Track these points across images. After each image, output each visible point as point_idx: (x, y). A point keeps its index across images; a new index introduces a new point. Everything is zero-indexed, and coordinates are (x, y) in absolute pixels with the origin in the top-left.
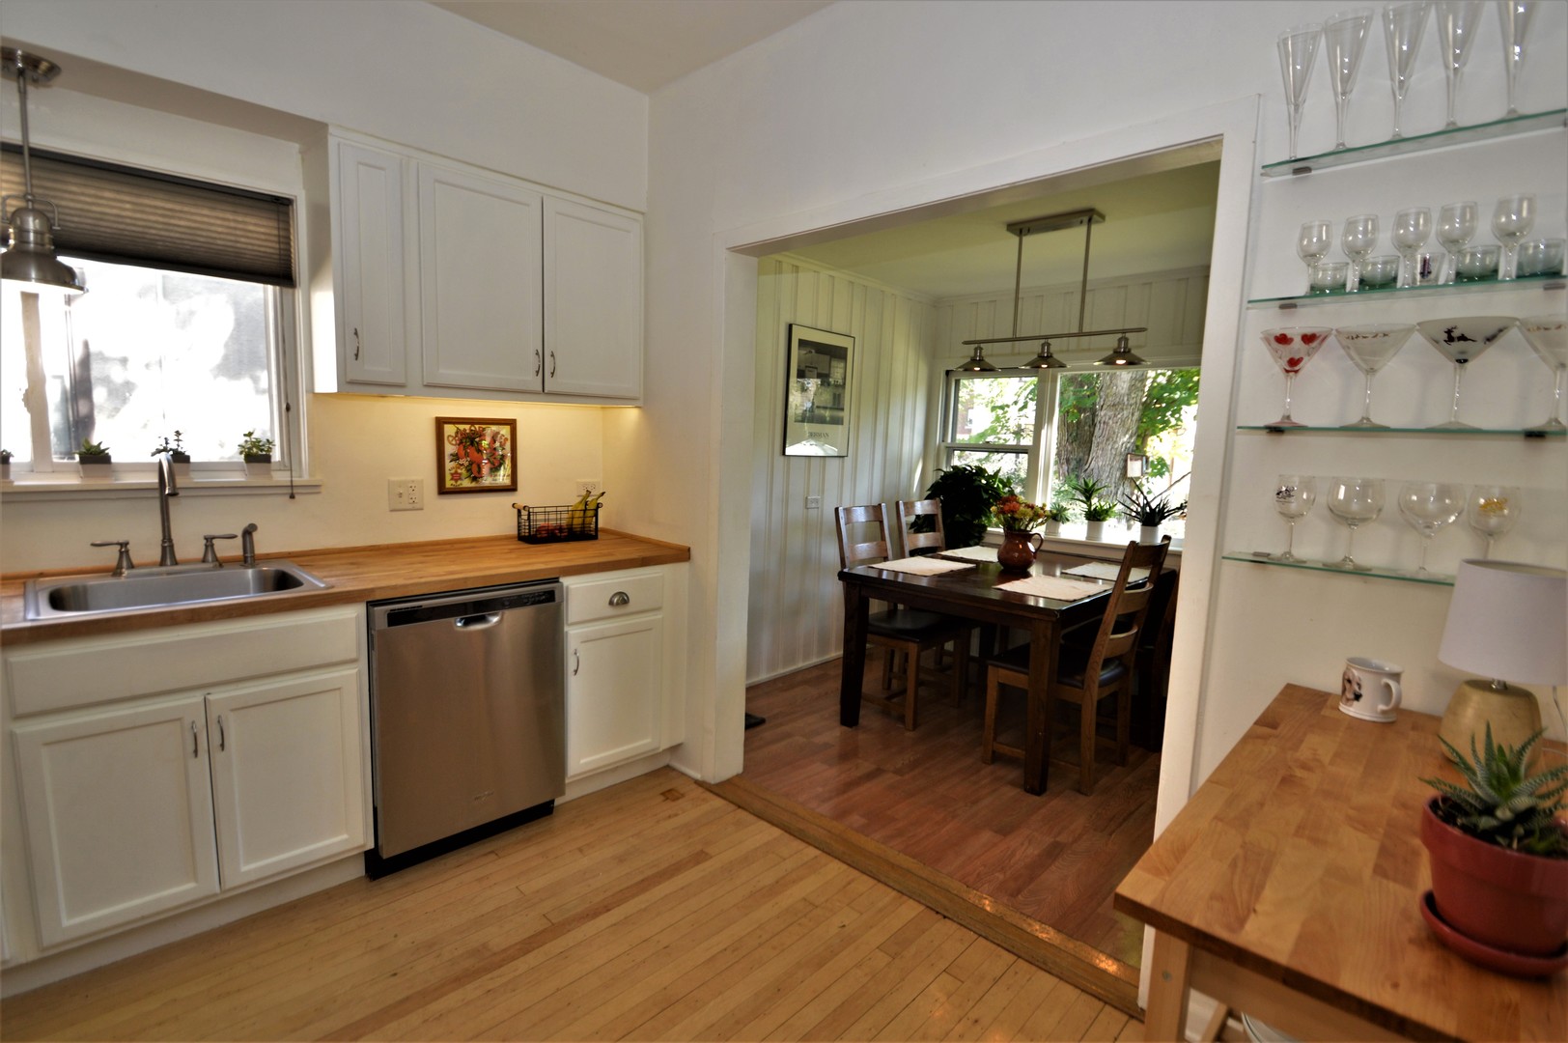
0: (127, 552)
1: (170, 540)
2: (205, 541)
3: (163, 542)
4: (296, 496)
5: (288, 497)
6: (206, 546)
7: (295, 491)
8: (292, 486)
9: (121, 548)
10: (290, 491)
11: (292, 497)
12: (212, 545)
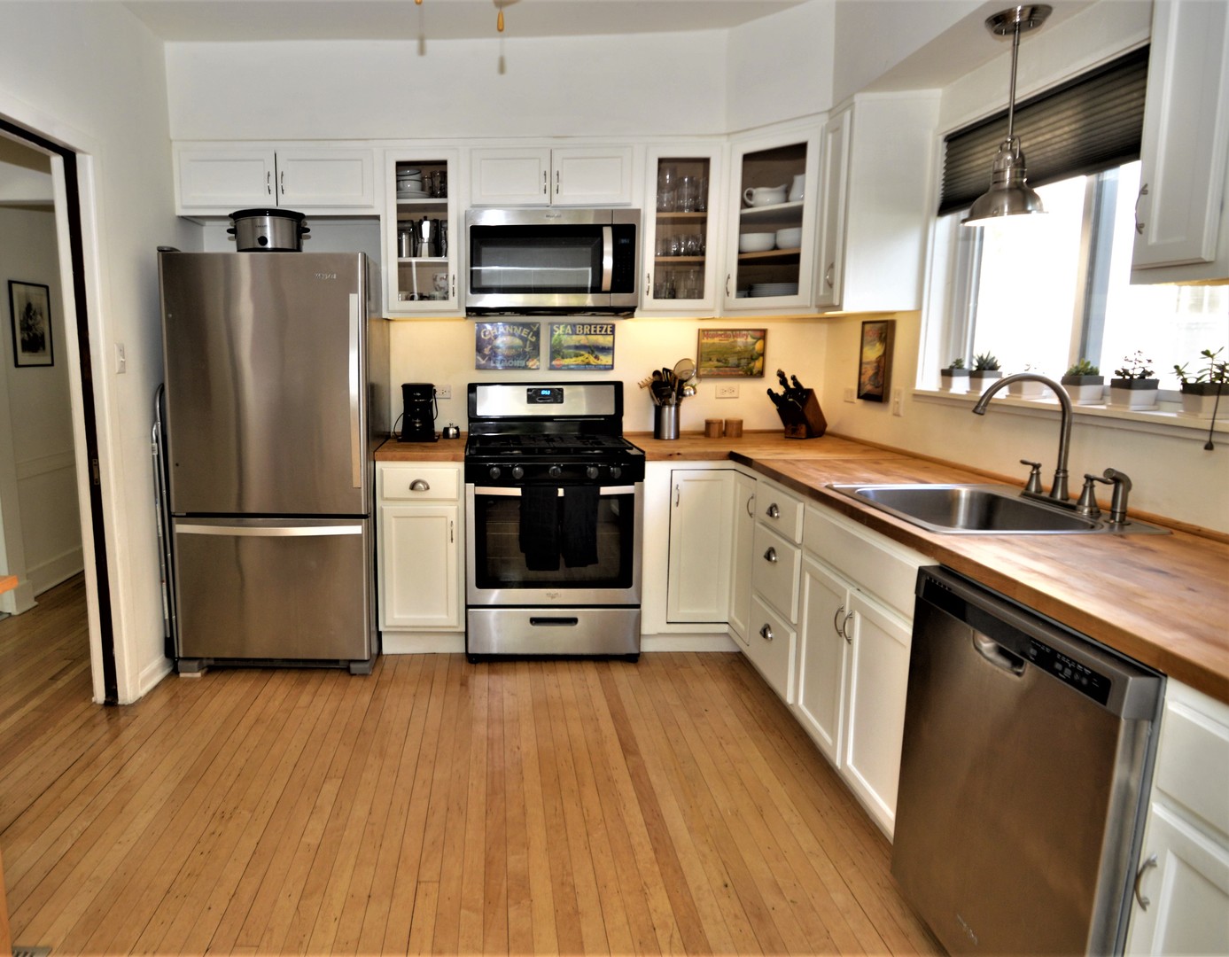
0: (1038, 474)
1: (1065, 471)
2: (1084, 480)
3: (1057, 472)
4: (1216, 448)
5: (1202, 447)
6: (1085, 488)
7: (1214, 439)
8: (1212, 431)
9: (1033, 470)
10: (1206, 438)
11: (1209, 447)
12: (1092, 487)
